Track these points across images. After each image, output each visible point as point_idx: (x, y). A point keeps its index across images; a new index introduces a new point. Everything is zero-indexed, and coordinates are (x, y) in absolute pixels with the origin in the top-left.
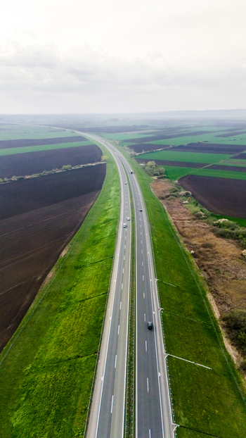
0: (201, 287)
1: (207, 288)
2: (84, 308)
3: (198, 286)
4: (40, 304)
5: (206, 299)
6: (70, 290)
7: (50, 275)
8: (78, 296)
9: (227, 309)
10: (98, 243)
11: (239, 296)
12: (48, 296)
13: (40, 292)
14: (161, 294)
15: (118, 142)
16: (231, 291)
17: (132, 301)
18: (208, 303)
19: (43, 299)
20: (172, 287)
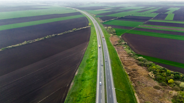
0: (132, 90)
1: (134, 91)
2: (87, 101)
3: (131, 90)
4: (69, 98)
5: (134, 96)
6: (80, 91)
7: (72, 84)
8: (84, 95)
9: (143, 101)
10: (90, 69)
11: (148, 95)
12: (72, 94)
13: (68, 92)
14: (117, 95)
15: (95, 16)
16: (144, 92)
17: (106, 99)
18: (135, 98)
19: (70, 96)
20: (121, 91)
